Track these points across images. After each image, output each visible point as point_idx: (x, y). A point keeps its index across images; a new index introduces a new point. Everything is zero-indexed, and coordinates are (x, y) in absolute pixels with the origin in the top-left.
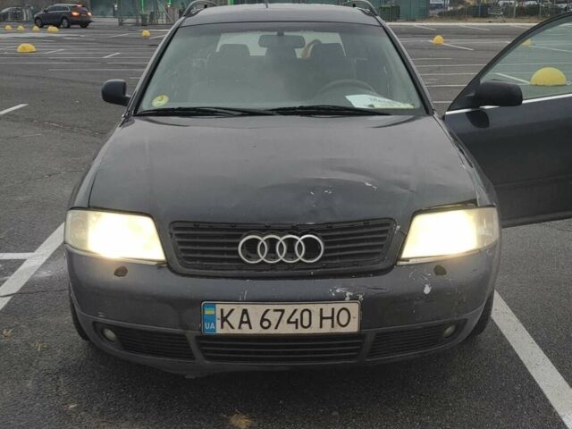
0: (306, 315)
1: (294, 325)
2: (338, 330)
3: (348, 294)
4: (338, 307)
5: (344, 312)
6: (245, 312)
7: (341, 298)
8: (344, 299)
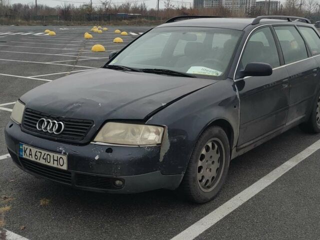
0: (49, 156)
1: (44, 160)
2: (59, 167)
3: (63, 151)
4: (59, 156)
5: (61, 159)
6: (30, 150)
7: (60, 152)
8: (61, 153)
